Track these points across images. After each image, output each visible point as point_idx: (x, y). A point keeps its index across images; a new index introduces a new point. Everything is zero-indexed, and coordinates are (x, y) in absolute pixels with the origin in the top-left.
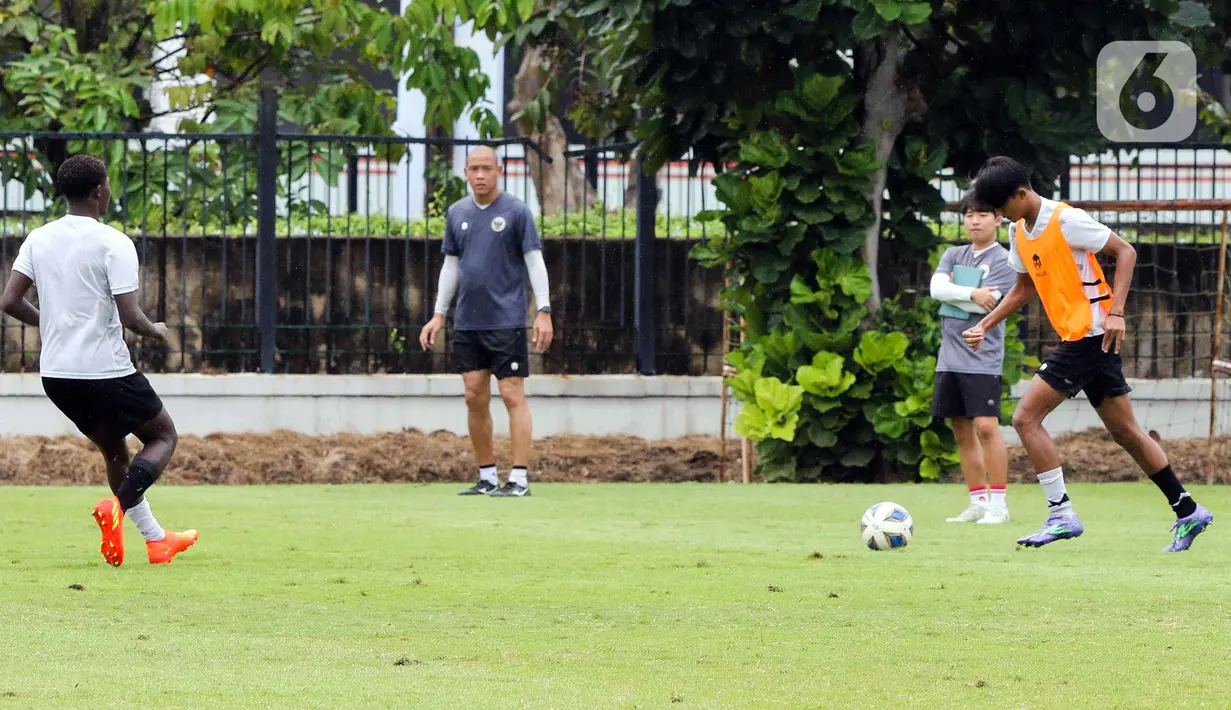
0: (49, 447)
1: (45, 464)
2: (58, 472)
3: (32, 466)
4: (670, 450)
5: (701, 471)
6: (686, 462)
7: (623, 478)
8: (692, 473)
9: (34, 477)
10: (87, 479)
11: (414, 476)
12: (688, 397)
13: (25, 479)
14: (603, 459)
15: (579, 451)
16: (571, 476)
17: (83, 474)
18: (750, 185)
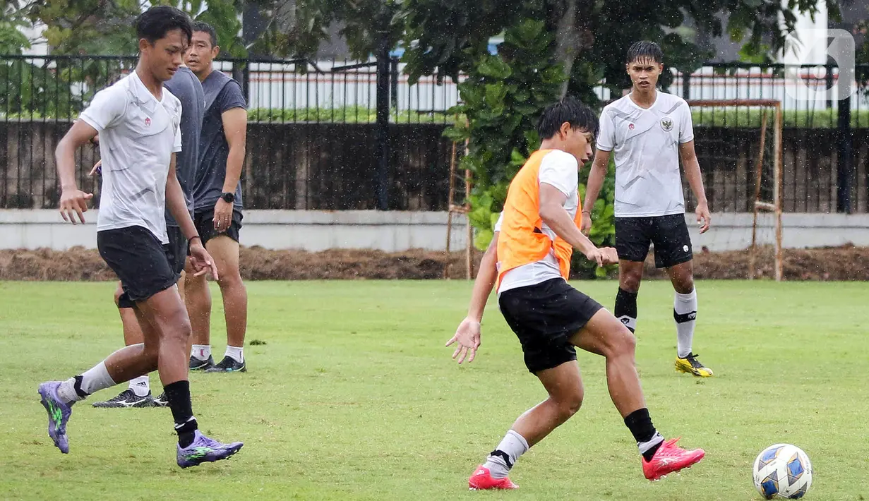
0: (18, 256)
1: (17, 267)
2: (26, 272)
3: (10, 268)
4: (405, 259)
5: (429, 272)
6: (417, 267)
7: (380, 276)
8: (422, 273)
9: (12, 275)
10: (45, 276)
11: (249, 275)
12: (410, 224)
13: (6, 277)
14: (366, 265)
15: (348, 259)
16: (347, 276)
17: (43, 274)
18: (484, 90)
